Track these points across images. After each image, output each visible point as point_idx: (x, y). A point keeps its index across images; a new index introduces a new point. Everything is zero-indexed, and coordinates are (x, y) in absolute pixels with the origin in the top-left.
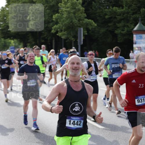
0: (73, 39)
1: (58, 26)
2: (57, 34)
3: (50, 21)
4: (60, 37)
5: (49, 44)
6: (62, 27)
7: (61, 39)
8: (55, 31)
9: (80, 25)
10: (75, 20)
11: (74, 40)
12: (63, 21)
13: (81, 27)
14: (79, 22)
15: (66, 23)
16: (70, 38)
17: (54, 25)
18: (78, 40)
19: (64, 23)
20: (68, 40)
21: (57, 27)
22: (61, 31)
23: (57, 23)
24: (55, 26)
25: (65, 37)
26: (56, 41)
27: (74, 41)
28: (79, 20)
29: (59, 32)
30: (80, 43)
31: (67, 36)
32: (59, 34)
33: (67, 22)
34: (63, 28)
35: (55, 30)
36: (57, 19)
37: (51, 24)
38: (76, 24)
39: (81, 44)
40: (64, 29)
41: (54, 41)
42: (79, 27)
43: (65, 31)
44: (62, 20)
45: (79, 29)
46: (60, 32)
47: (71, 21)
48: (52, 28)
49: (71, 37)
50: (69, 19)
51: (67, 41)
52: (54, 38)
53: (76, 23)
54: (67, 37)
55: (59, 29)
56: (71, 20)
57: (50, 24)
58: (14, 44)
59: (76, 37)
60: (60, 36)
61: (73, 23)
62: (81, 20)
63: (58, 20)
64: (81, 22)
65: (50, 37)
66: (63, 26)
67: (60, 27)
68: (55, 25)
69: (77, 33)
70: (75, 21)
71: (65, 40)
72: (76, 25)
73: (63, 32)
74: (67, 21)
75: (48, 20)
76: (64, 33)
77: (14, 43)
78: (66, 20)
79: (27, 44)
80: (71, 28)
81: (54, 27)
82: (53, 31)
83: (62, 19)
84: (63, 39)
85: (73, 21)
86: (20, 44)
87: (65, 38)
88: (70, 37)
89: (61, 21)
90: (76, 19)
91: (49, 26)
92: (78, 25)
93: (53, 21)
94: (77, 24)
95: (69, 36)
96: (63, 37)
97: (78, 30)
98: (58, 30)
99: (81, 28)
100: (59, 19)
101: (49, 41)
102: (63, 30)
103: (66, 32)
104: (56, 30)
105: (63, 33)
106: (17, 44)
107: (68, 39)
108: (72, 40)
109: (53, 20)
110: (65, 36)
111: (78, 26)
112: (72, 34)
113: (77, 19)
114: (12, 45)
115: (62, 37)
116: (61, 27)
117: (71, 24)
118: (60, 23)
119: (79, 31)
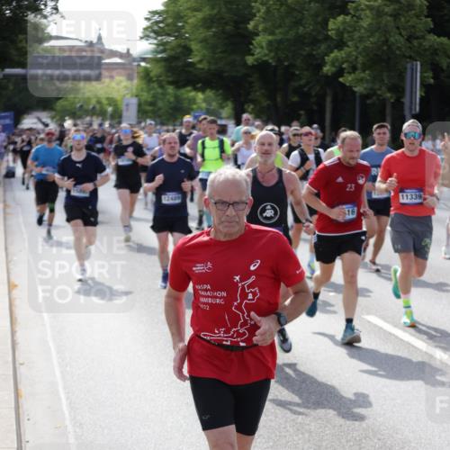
0: (389, 95)
1: (343, 52)
2: (341, 80)
3: (320, 37)
4: (351, 87)
5: (315, 108)
6: (357, 58)
7: (354, 93)
8: (334, 69)
9: (413, 54)
10: (397, 37)
11: (391, 97)
12: (361, 39)
13: (416, 60)
14: (408, 45)
15: (368, 44)
16: (379, 92)
17: (332, 52)
18: (406, 100)
19: (361, 47)
20: (375, 98)
21: (342, 58)
22: (354, 69)
23: (340, 45)
24: (335, 54)
25: (365, 89)
26: (335, 101)
27: (392, 101)
28: (409, 39)
29: (346, 71)
30: (411, 109)
31: (370, 85)
32: (347, 79)
33: (372, 43)
34: (360, 59)
35: (333, 64)
36: (340, 33)
37: (323, 47)
38: (398, 48)
39: (414, 112)
40: (364, 64)
41: (329, 99)
42: (408, 60)
43: (364, 71)
44: (357, 35)
45: (409, 66)
46: (350, 73)
47: (383, 39)
48: (326, 58)
49: (383, 88)
50: (377, 34)
51: (369, 102)
52: (328, 91)
53: (399, 45)
54: (371, 89)
55: (346, 61)
56: (385, 35)
57: (319, 48)
58: (204, 105)
59: (398, 90)
60: (348, 84)
61: (389, 47)
62: (417, 38)
63: (346, 35)
64: (415, 43)
65: (318, 88)
66: (360, 53)
67: (349, 55)
68: (336, 51)
69: (401, 76)
70: (397, 39)
71: (365, 97)
72: (398, 52)
73: (357, 72)
74: (371, 39)
75: (314, 33)
76: (362, 75)
77: (205, 100)
78: (369, 37)
79: (246, 107)
80: (384, 61)
81: (332, 55)
82: (327, 69)
83: (356, 33)
84: (358, 94)
85: (392, 39)
86: (224, 105)
87: (365, 92)
88: (379, 89)
89: (352, 40)
90: (400, 34)
91: (314, 53)
92: (407, 54)
93: (328, 38)
94: (403, 50)
95: (377, 87)
96: (359, 89)
97: (406, 68)
98: (344, 66)
99: (415, 63)
100: (349, 32)
101: (313, 100)
102: (359, 66)
103: (367, 72)
104: (337, 64)
105: (359, 74)
106: (214, 105)
107: (375, 94)
108: (384, 99)
109: (330, 33)
110: (365, 85)
111: (404, 56)
112: (386, 82)
113: (404, 33)
114: (200, 108)
115: (356, 89)
116: (354, 57)
117: (385, 48)
118: (350, 43)
119: (409, 71)
